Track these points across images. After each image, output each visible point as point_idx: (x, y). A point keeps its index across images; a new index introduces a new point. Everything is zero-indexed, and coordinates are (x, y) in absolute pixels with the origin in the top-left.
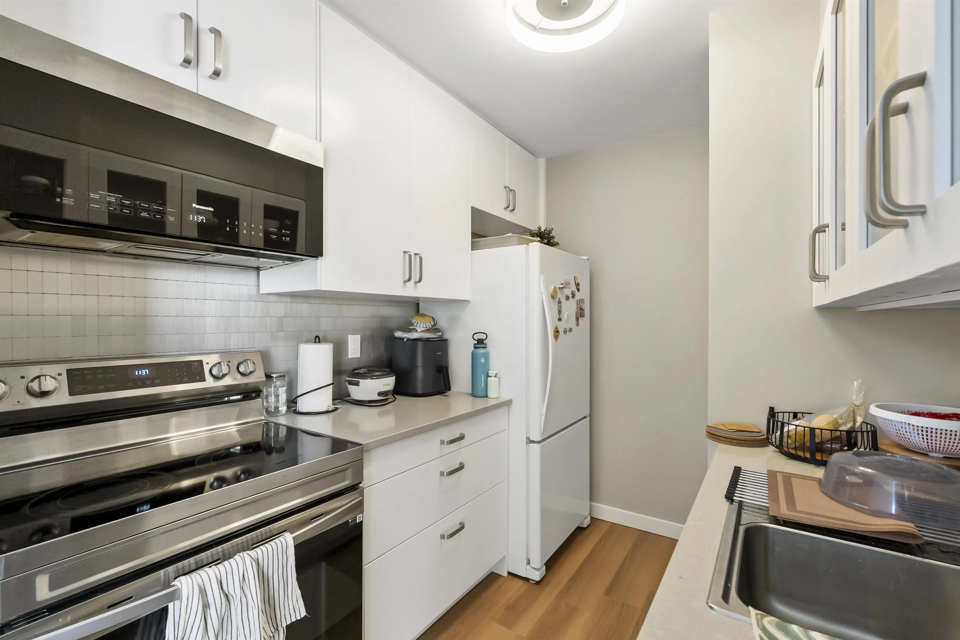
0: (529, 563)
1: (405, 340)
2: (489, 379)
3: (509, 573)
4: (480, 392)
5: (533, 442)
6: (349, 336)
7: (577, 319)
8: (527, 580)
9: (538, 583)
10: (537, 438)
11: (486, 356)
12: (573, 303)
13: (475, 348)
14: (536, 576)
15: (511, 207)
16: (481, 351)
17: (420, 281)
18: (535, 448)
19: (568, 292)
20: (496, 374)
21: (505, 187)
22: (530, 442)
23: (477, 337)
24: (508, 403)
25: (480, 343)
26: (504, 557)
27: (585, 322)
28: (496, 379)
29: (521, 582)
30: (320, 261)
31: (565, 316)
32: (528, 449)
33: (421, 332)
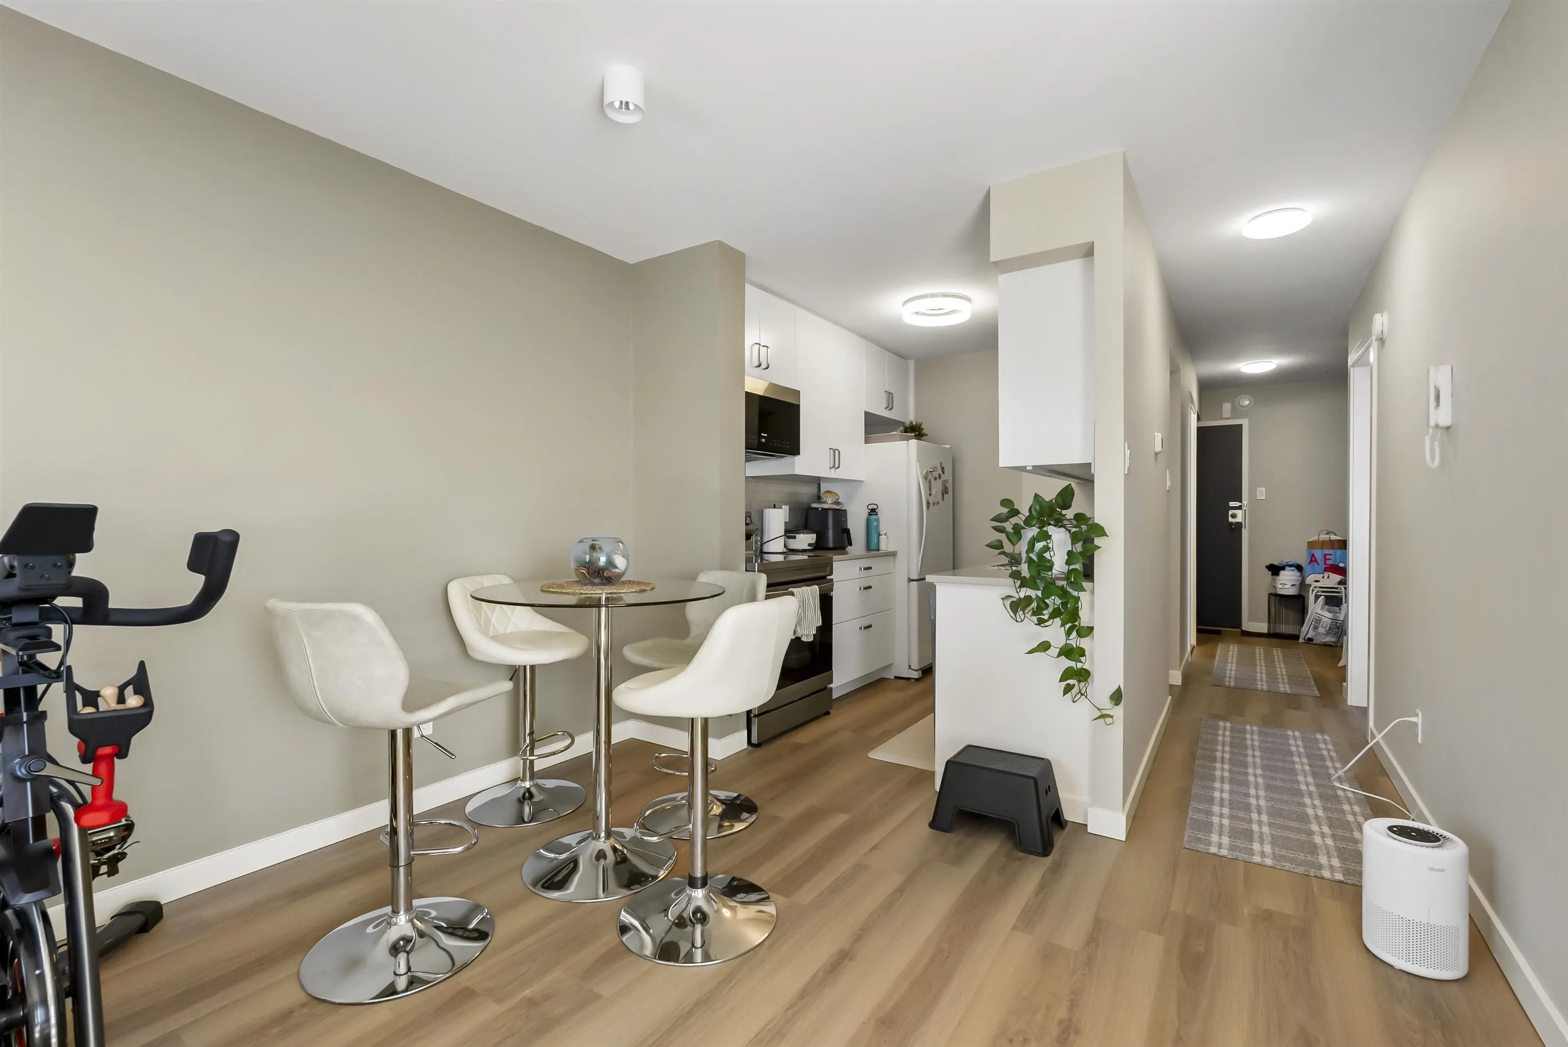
0: (910, 667)
1: (820, 509)
2: (881, 536)
3: (896, 677)
4: (873, 547)
5: (913, 580)
6: (783, 506)
7: (943, 495)
8: (908, 679)
9: (917, 680)
10: (916, 577)
11: (878, 521)
12: (939, 482)
13: (870, 515)
14: (916, 675)
15: (890, 407)
16: (874, 517)
17: (839, 467)
18: (914, 584)
19: (936, 474)
20: (886, 533)
21: (885, 392)
22: (910, 580)
23: (870, 507)
24: (893, 554)
25: (873, 512)
26: (892, 664)
27: (948, 497)
28: (885, 536)
29: (904, 681)
30: (797, 458)
31: (934, 492)
32: (909, 587)
33: (831, 503)
